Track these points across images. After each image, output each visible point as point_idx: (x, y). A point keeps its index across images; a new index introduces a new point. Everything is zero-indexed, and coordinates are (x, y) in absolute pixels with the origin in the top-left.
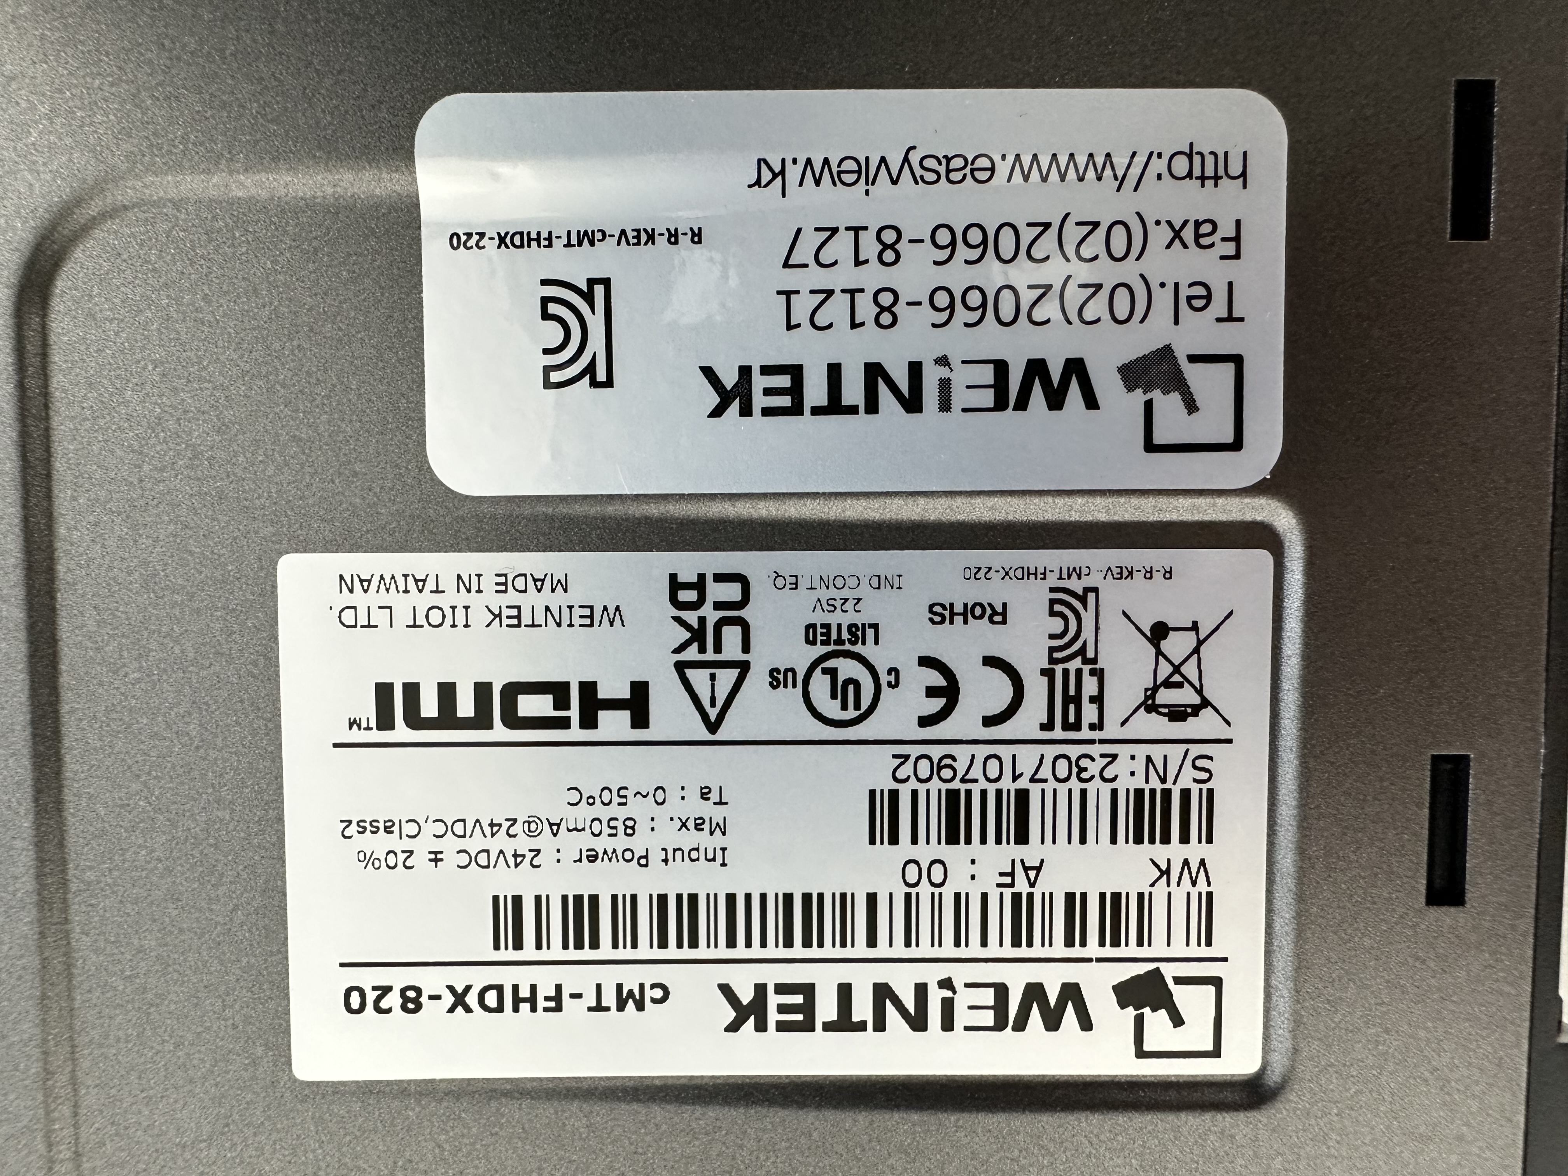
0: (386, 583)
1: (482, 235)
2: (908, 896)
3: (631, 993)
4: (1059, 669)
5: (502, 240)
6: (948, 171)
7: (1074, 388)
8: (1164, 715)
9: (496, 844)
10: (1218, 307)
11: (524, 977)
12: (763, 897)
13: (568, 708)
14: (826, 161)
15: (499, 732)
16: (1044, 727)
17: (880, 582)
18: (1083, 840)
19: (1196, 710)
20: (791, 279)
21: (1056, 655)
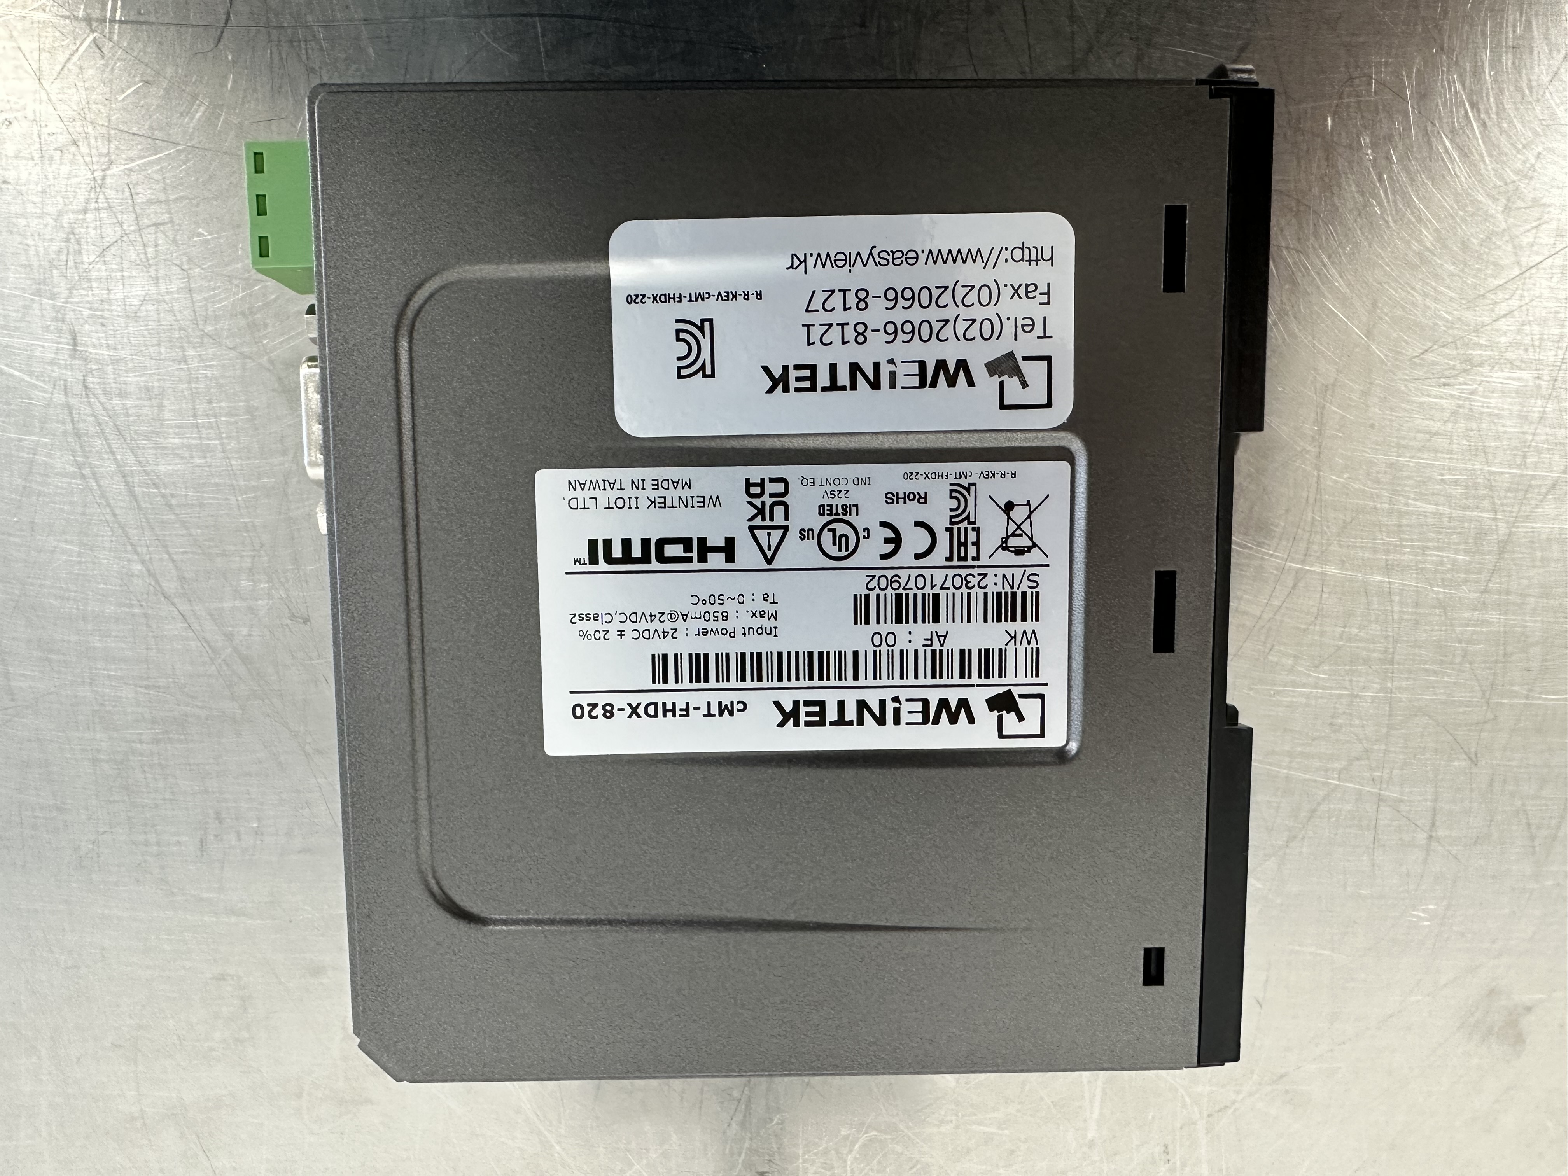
0: (594, 485)
1: (644, 296)
2: (875, 652)
3: (726, 706)
4: (955, 527)
5: (655, 298)
6: (893, 259)
7: (962, 375)
8: (1012, 551)
9: (652, 626)
10: (1039, 330)
11: (668, 699)
12: (797, 653)
13: (691, 552)
14: (828, 255)
15: (655, 565)
16: (947, 559)
17: (859, 481)
18: (969, 621)
19: (1029, 549)
20: (809, 318)
21: (953, 520)
